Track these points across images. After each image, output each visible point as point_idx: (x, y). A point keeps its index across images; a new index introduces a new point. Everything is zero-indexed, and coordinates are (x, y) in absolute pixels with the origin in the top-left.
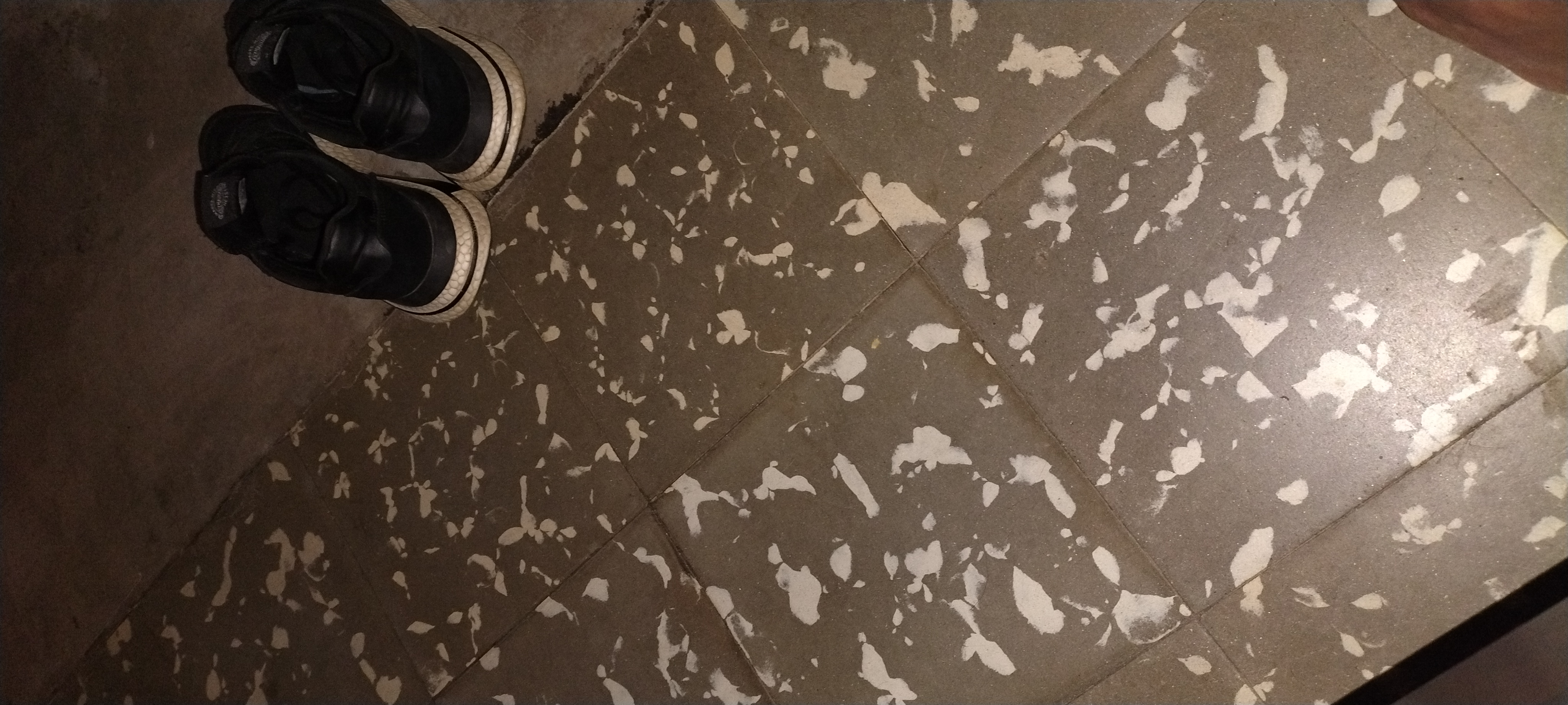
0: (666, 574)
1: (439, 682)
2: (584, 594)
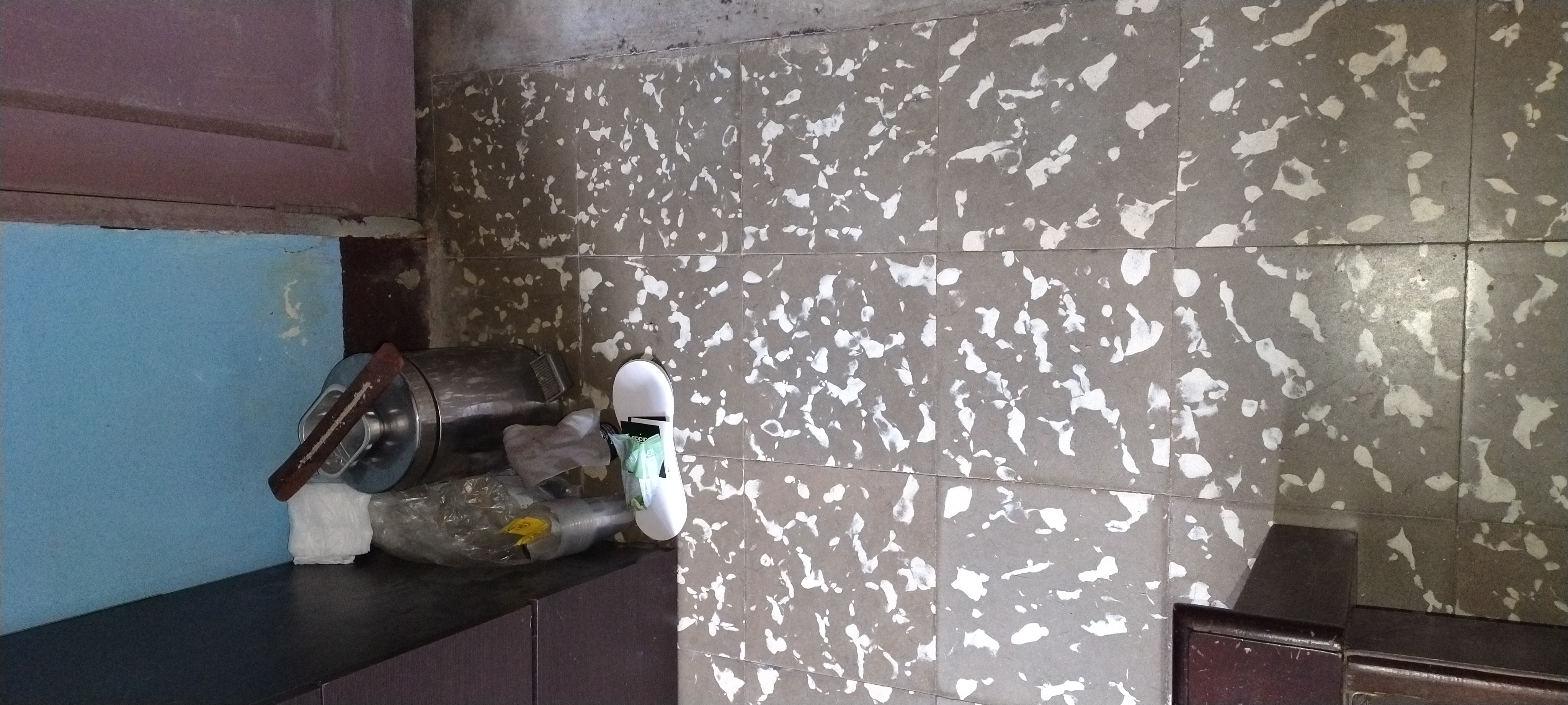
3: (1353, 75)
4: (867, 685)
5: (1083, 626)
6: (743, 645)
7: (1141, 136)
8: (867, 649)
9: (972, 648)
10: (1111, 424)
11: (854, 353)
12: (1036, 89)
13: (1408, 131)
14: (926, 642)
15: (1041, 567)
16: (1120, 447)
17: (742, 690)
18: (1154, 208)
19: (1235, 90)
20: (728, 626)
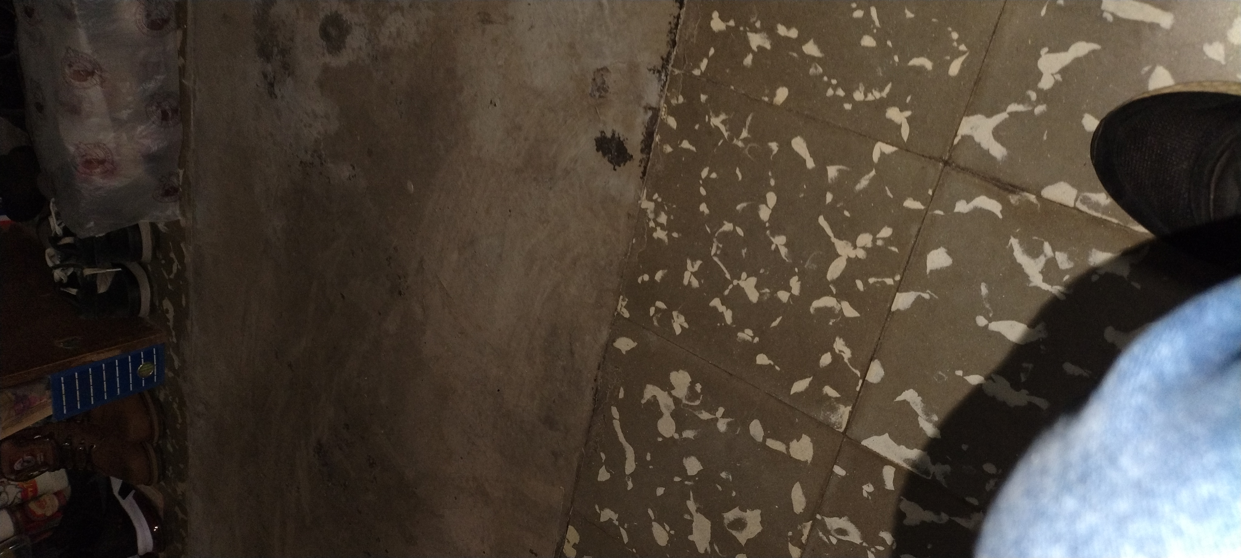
0: (994, 206)
1: (841, 417)
2: (928, 271)
3: (672, 438)
13: (729, 425)
19: (655, 521)
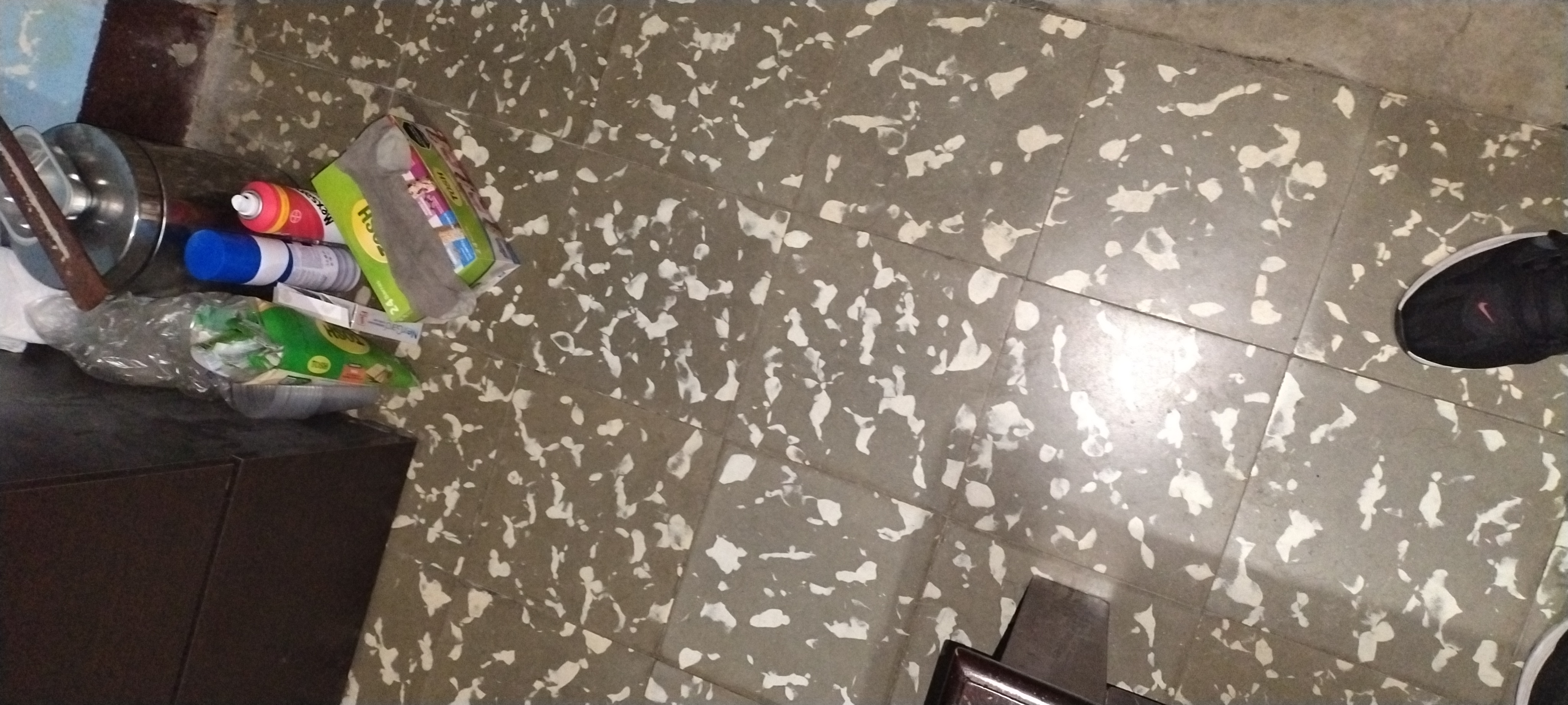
3: (1239, 164)
4: (586, 633)
5: (826, 625)
6: (461, 561)
7: (1027, 159)
8: (597, 595)
9: (708, 619)
10: (914, 434)
11: (675, 288)
12: (941, 77)
13: (1272, 233)
14: (662, 603)
15: (802, 555)
16: (915, 457)
17: (446, 606)
18: (1018, 233)
19: (1128, 143)
20: (450, 536)
